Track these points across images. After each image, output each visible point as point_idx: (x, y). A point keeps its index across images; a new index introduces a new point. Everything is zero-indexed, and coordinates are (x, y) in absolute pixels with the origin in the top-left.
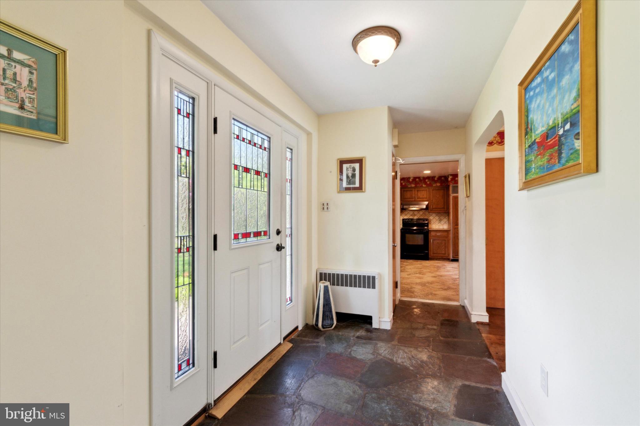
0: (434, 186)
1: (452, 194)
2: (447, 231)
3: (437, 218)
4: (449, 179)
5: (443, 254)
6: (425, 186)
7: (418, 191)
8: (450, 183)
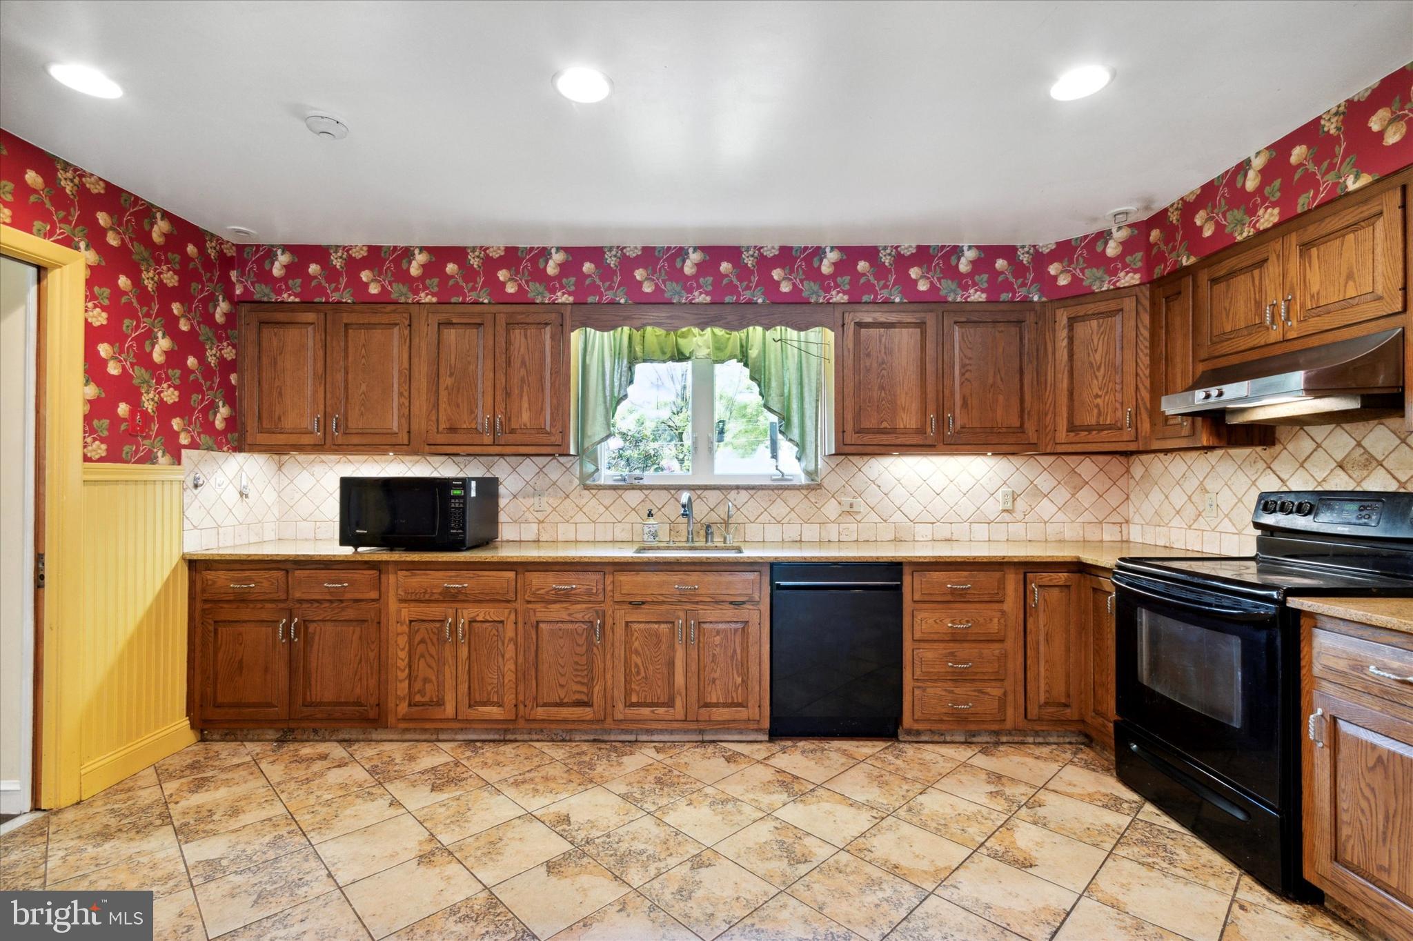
6: (1365, 180)
7: (1305, 247)
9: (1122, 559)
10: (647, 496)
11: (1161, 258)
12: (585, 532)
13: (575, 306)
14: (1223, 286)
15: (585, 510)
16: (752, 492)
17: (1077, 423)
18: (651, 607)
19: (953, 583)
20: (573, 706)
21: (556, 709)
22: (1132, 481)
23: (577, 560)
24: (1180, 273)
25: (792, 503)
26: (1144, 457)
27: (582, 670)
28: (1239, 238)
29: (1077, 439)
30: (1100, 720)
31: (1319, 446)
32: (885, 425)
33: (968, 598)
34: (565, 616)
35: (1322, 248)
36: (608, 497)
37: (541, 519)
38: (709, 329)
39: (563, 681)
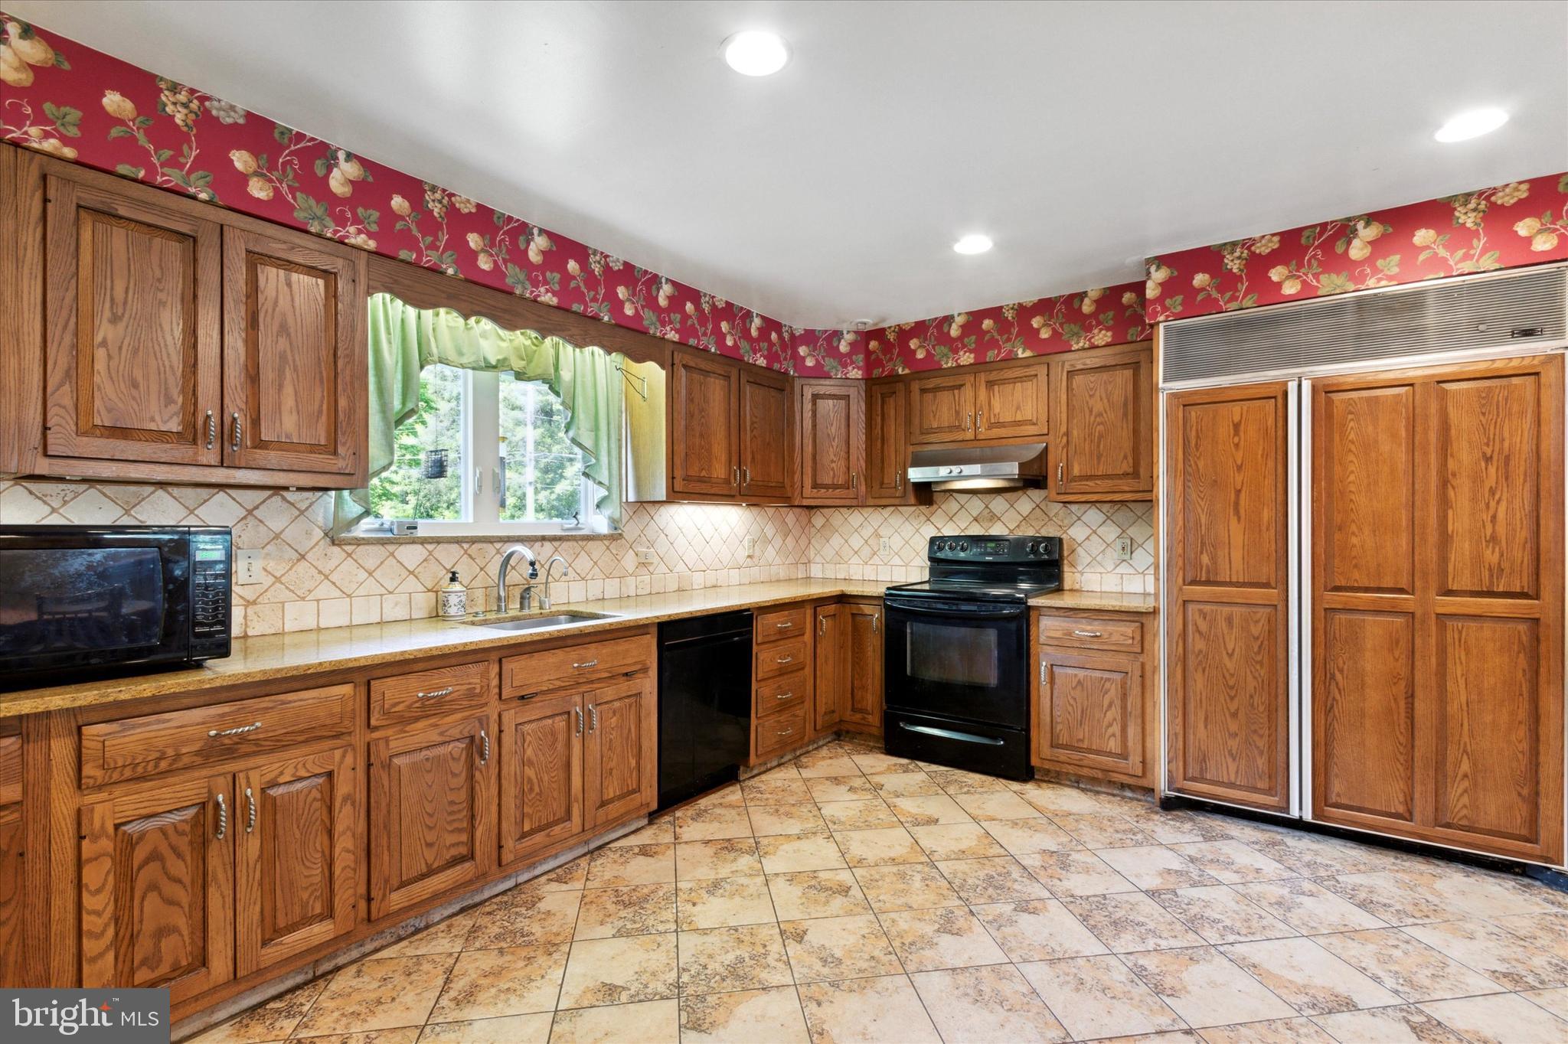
0: (1075, 347)
1: (1165, 380)
2: (1141, 618)
3: (1111, 532)
4: (1151, 291)
5: (1110, 754)
6: (1028, 354)
7: (990, 384)
8: (1155, 314)
9: (888, 589)
10: (431, 553)
11: (879, 363)
12: (334, 614)
13: (375, 257)
14: (930, 396)
15: (334, 577)
16: (557, 544)
17: (819, 482)
18: (544, 697)
19: (782, 623)
20: (449, 868)
21: (420, 884)
22: (813, 529)
23: (461, 649)
24: (894, 379)
25: (595, 556)
26: (825, 511)
27: (459, 811)
28: (945, 366)
29: (819, 495)
30: (858, 716)
31: (962, 507)
32: (703, 473)
33: (789, 634)
34: (434, 736)
35: (1001, 387)
36: (371, 556)
37: (251, 598)
38: (549, 338)
39: (431, 837)
